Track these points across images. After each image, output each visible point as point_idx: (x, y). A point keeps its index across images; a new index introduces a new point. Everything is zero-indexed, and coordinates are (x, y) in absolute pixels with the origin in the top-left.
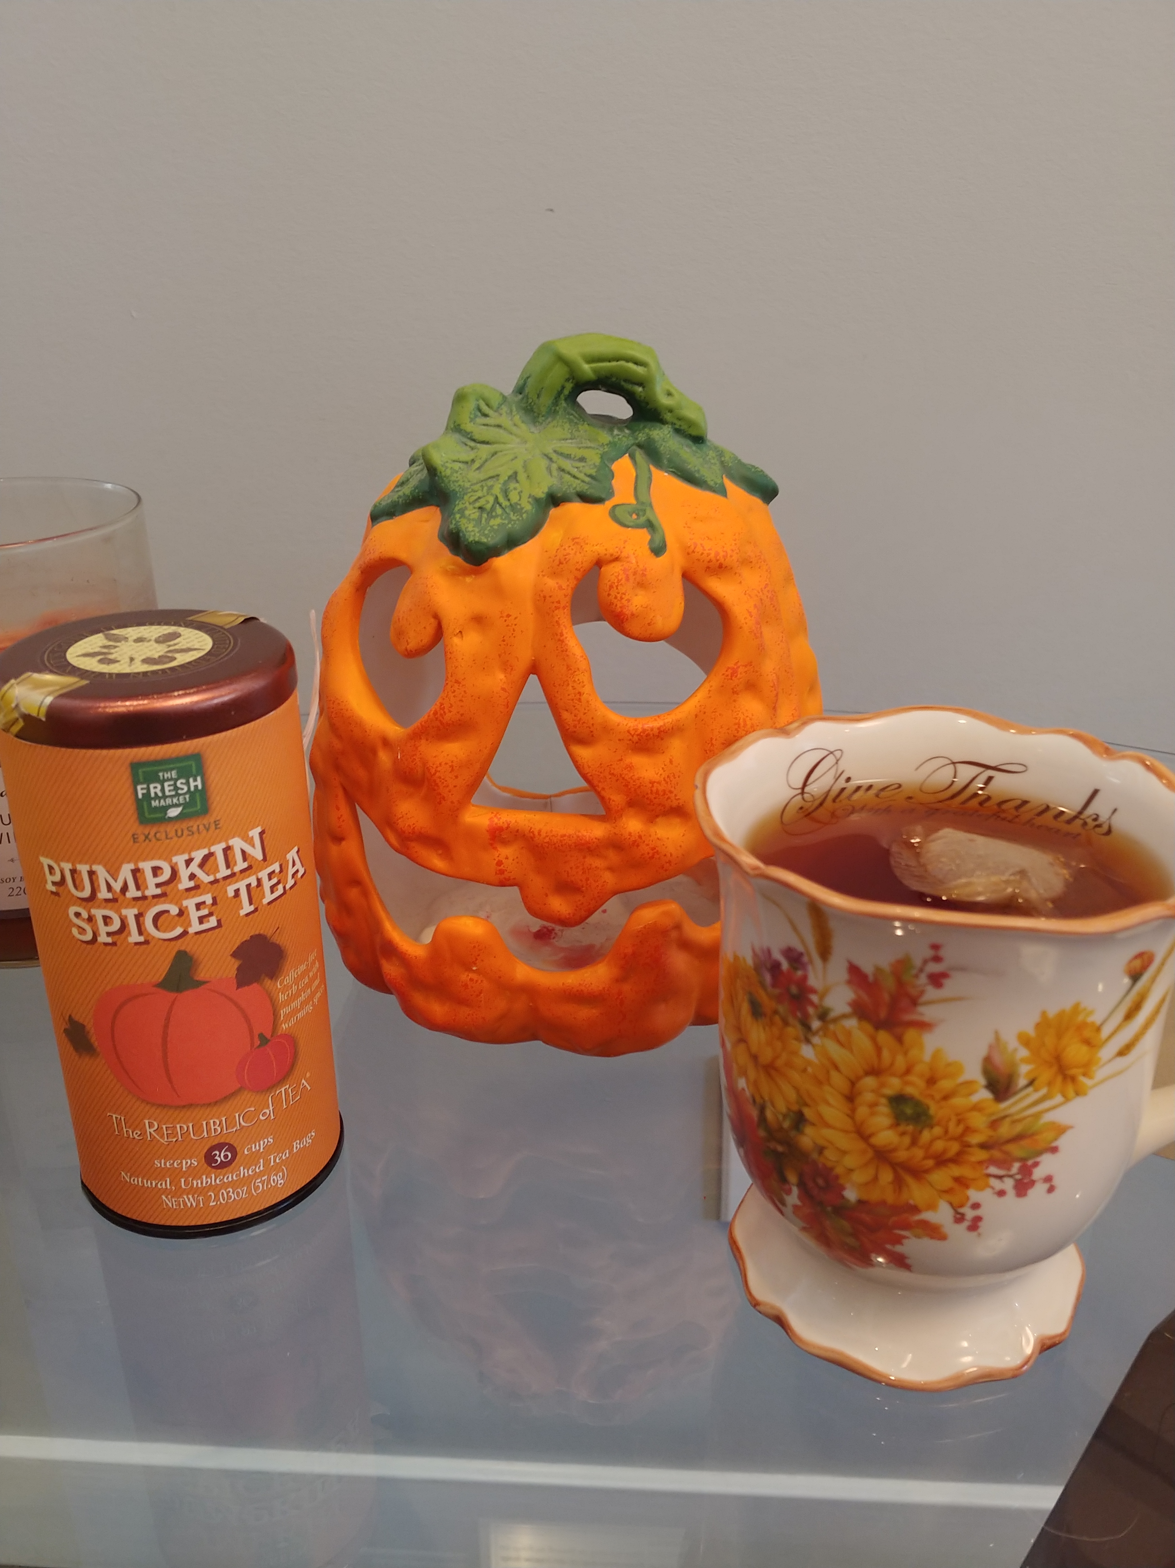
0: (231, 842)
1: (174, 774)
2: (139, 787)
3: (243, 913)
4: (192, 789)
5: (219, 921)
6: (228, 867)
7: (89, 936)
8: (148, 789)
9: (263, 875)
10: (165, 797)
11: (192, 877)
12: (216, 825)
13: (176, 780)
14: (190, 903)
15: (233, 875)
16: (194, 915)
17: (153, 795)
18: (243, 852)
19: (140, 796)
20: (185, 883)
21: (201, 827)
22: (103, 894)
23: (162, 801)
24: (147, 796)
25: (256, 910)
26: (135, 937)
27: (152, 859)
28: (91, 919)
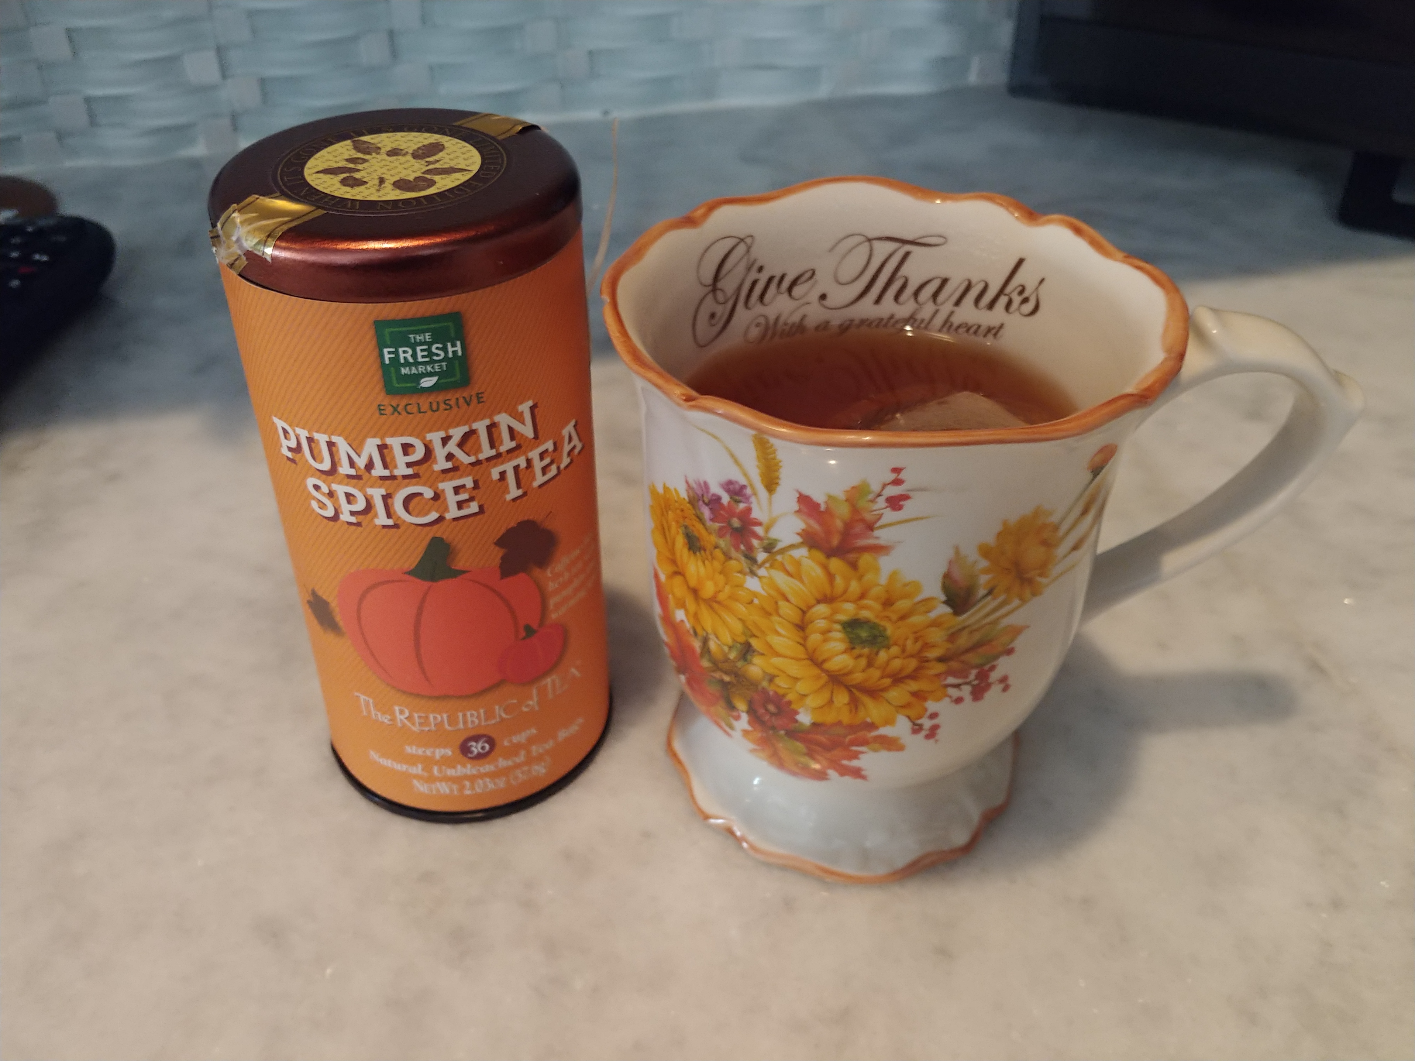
0: (497, 418)
1: (428, 337)
2: (386, 350)
3: (509, 497)
4: (450, 355)
5: (481, 507)
6: (492, 446)
7: (330, 513)
8: (396, 353)
9: (534, 454)
10: (416, 364)
11: (450, 457)
12: (479, 398)
13: (430, 344)
14: (447, 487)
15: (499, 455)
16: (452, 499)
17: (402, 361)
18: (511, 429)
19: (387, 362)
20: (441, 464)
21: (461, 401)
22: (345, 469)
23: (413, 368)
24: (395, 361)
25: (525, 494)
26: (382, 519)
27: (402, 435)
28: (331, 494)
